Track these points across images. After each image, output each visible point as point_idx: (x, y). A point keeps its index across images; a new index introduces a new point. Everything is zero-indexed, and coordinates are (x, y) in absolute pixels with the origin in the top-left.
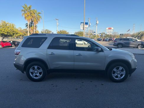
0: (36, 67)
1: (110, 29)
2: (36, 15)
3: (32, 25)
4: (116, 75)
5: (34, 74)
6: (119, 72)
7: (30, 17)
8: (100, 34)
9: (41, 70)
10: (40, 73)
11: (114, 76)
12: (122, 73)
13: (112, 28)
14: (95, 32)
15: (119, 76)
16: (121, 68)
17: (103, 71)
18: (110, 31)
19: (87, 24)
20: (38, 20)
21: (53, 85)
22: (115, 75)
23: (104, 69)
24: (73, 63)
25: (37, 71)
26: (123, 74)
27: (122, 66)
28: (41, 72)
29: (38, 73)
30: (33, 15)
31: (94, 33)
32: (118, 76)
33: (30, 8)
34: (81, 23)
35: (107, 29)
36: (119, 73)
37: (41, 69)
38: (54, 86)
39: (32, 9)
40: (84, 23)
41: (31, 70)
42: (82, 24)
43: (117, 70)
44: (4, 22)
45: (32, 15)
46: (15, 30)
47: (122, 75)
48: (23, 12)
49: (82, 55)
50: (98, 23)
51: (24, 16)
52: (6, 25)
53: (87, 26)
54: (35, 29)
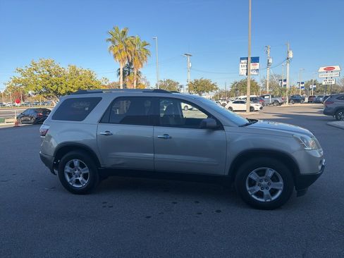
0: (76, 163)
1: (330, 69)
2: (137, 48)
3: (131, 71)
4: (258, 189)
5: (74, 178)
6: (264, 183)
7: (123, 54)
8: (302, 83)
9: (86, 171)
10: (85, 176)
11: (251, 191)
12: (274, 185)
13: (337, 68)
14: (285, 81)
15: (266, 192)
16: (270, 173)
17: (224, 176)
18: (329, 74)
19: (255, 60)
20: (142, 59)
21: (104, 205)
22: (254, 190)
23: (226, 174)
24: (153, 155)
25: (79, 170)
26: (277, 188)
27: (272, 167)
28: (87, 174)
30: (132, 49)
31: (284, 83)
32: (263, 192)
33: (124, 33)
34: (242, 59)
35: (322, 69)
36: (264, 186)
37: (87, 167)
38: (105, 207)
39: (128, 35)
40: (249, 59)
41: (68, 169)
42: (242, 61)
43: (260, 176)
44: (74, 68)
45: (128, 48)
46: (94, 84)
47: (273, 192)
48: (110, 44)
49: (170, 138)
50: (291, 55)
51: (112, 53)
52: (77, 73)
53: (257, 66)
54: (137, 79)
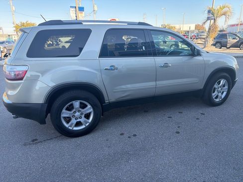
29: (83, 116)
